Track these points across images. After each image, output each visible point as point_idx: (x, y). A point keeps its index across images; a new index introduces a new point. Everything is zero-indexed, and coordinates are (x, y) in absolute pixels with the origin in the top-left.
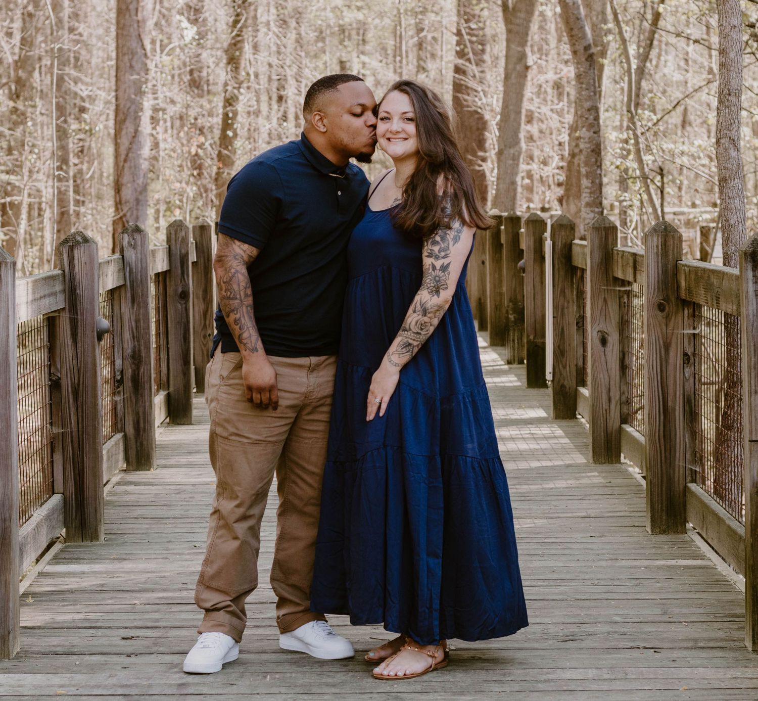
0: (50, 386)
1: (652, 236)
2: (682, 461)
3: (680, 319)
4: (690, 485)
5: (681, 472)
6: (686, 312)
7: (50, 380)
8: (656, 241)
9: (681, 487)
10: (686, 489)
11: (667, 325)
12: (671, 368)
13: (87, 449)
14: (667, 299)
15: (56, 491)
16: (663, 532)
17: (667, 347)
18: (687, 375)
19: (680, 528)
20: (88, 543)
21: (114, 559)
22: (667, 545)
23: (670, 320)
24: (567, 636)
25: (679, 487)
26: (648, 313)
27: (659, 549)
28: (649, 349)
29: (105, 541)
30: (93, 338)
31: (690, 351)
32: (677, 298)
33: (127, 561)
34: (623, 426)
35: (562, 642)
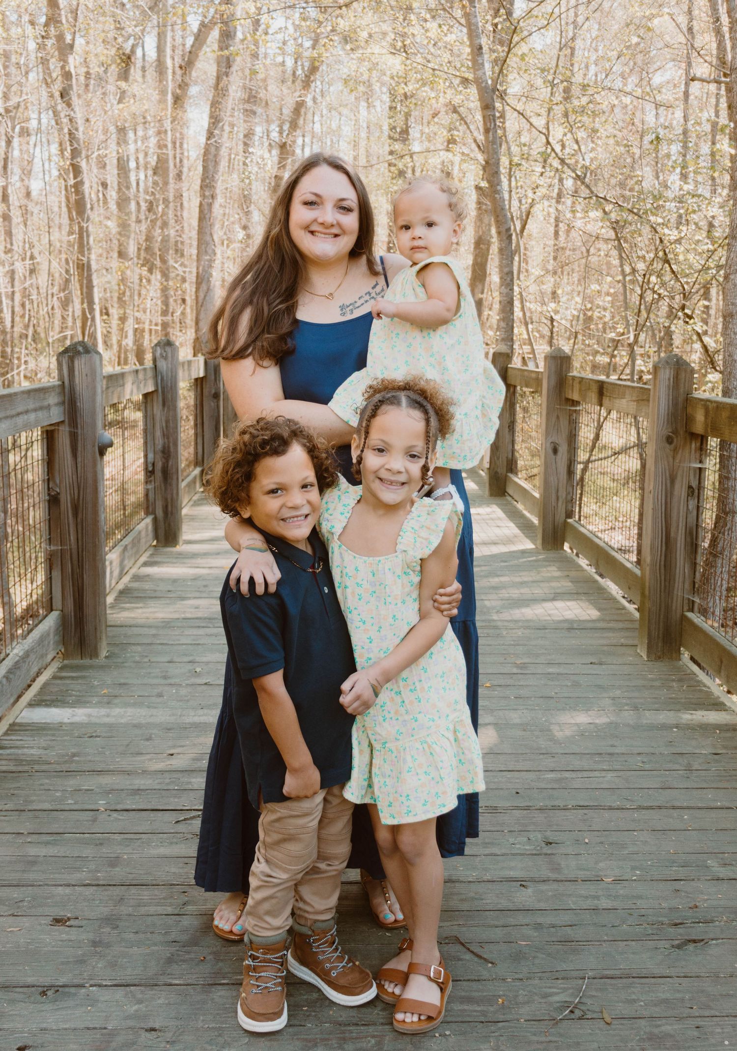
0: (49, 501)
1: (665, 368)
2: (681, 589)
3: (687, 451)
4: (690, 615)
5: (679, 601)
6: (693, 445)
7: (49, 494)
8: (666, 374)
9: (678, 616)
10: (683, 618)
11: (674, 458)
12: (675, 500)
13: (86, 566)
14: (675, 432)
15: (54, 607)
16: (659, 658)
17: (673, 480)
18: (690, 507)
19: (674, 655)
20: (87, 661)
21: (104, 695)
22: (673, 680)
23: (677, 453)
24: (676, 925)
25: (676, 616)
26: (657, 445)
27: (670, 688)
28: (655, 480)
29: (106, 657)
30: (95, 453)
31: (694, 484)
32: (686, 431)
33: (116, 701)
34: (569, 520)
35: (679, 947)
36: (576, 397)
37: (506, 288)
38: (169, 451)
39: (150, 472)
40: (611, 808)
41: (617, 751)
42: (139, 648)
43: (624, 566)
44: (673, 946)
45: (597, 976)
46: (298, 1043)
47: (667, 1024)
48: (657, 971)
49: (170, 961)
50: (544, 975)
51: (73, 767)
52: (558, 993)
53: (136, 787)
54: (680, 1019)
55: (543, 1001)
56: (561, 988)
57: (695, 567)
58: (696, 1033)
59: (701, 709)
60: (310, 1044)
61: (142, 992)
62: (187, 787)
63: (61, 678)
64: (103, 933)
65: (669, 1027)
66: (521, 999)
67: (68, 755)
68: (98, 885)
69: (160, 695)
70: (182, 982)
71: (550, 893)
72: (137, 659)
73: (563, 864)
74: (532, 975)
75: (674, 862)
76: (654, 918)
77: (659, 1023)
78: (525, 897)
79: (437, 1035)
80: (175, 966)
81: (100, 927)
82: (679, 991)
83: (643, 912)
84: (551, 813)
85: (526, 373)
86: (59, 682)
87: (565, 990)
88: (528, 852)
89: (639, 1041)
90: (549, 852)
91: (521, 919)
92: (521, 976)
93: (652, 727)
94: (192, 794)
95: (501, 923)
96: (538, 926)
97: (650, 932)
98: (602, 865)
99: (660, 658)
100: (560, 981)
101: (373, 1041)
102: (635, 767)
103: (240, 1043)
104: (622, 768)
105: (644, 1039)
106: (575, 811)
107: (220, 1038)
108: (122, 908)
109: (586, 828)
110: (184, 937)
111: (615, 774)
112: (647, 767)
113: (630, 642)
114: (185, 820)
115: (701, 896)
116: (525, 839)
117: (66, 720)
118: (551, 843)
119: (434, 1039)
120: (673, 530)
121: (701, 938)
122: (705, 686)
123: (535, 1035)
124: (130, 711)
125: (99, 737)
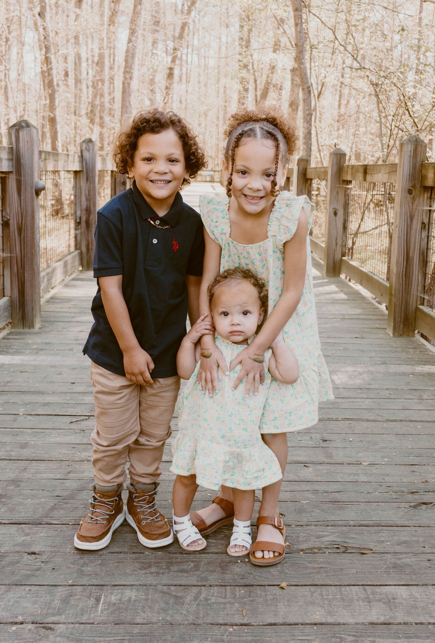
0: (3, 225)
1: (408, 144)
2: (416, 291)
3: (421, 199)
4: (421, 307)
5: (414, 298)
6: (425, 195)
7: (3, 220)
8: (409, 148)
9: (414, 308)
10: (417, 308)
11: (412, 204)
12: (413, 231)
13: (27, 268)
14: (414, 186)
15: (6, 294)
17: (412, 218)
18: (423, 236)
19: (410, 333)
20: (26, 330)
21: (35, 349)
22: (410, 348)
23: (415, 200)
24: (413, 493)
25: (412, 307)
26: (401, 195)
27: (407, 352)
28: (400, 218)
29: (40, 328)
30: (32, 193)
31: (426, 221)
32: (421, 186)
33: (42, 352)
34: (343, 258)
35: (415, 507)
36: (349, 178)
37: (307, 124)
38: (90, 210)
39: (78, 223)
40: (368, 420)
41: (372, 387)
42: (62, 324)
43: (378, 281)
44: (411, 506)
45: (356, 525)
46: (138, 565)
47: (407, 557)
48: (399, 523)
49: (53, 509)
50: (318, 523)
51: (6, 389)
52: (328, 535)
53: (46, 401)
54: (416, 554)
55: (317, 540)
56: (330, 532)
57: (425, 276)
58: (428, 564)
59: (429, 365)
60: (146, 566)
61: (30, 528)
62: (81, 402)
63: (8, 339)
64: (9, 489)
65: (408, 560)
66: (301, 539)
67: (4, 382)
68: (11, 460)
69: (71, 350)
70: (59, 523)
71: (325, 471)
72: (60, 329)
73: (334, 453)
74: (310, 523)
75: (411, 454)
76: (398, 489)
77: (401, 556)
78: (307, 473)
79: (239, 561)
80: (55, 512)
81: (7, 486)
82: (415, 536)
83: (389, 484)
84: (327, 422)
85: (318, 169)
86: (6, 341)
87: (333, 533)
88: (310, 446)
89: (386, 568)
90: (325, 446)
91: (304, 487)
92: (302, 524)
93: (395, 374)
94: (83, 406)
95: (289, 489)
96: (315, 492)
97: (395, 497)
98: (361, 454)
99: (401, 335)
100: (330, 528)
101: (192, 565)
102: (384, 397)
103: (95, 564)
104: (376, 397)
105: (390, 567)
106: (343, 422)
107: (81, 560)
108: (25, 474)
109: (351, 432)
110: (65, 494)
111: (371, 400)
112: (392, 396)
113: (383, 327)
114: (77, 421)
115: (430, 475)
116: (309, 438)
117: (7, 362)
118: (326, 441)
119: (237, 565)
120: (411, 251)
121: (430, 502)
122: (431, 352)
123: (310, 563)
124: (50, 358)
125: (27, 372)
